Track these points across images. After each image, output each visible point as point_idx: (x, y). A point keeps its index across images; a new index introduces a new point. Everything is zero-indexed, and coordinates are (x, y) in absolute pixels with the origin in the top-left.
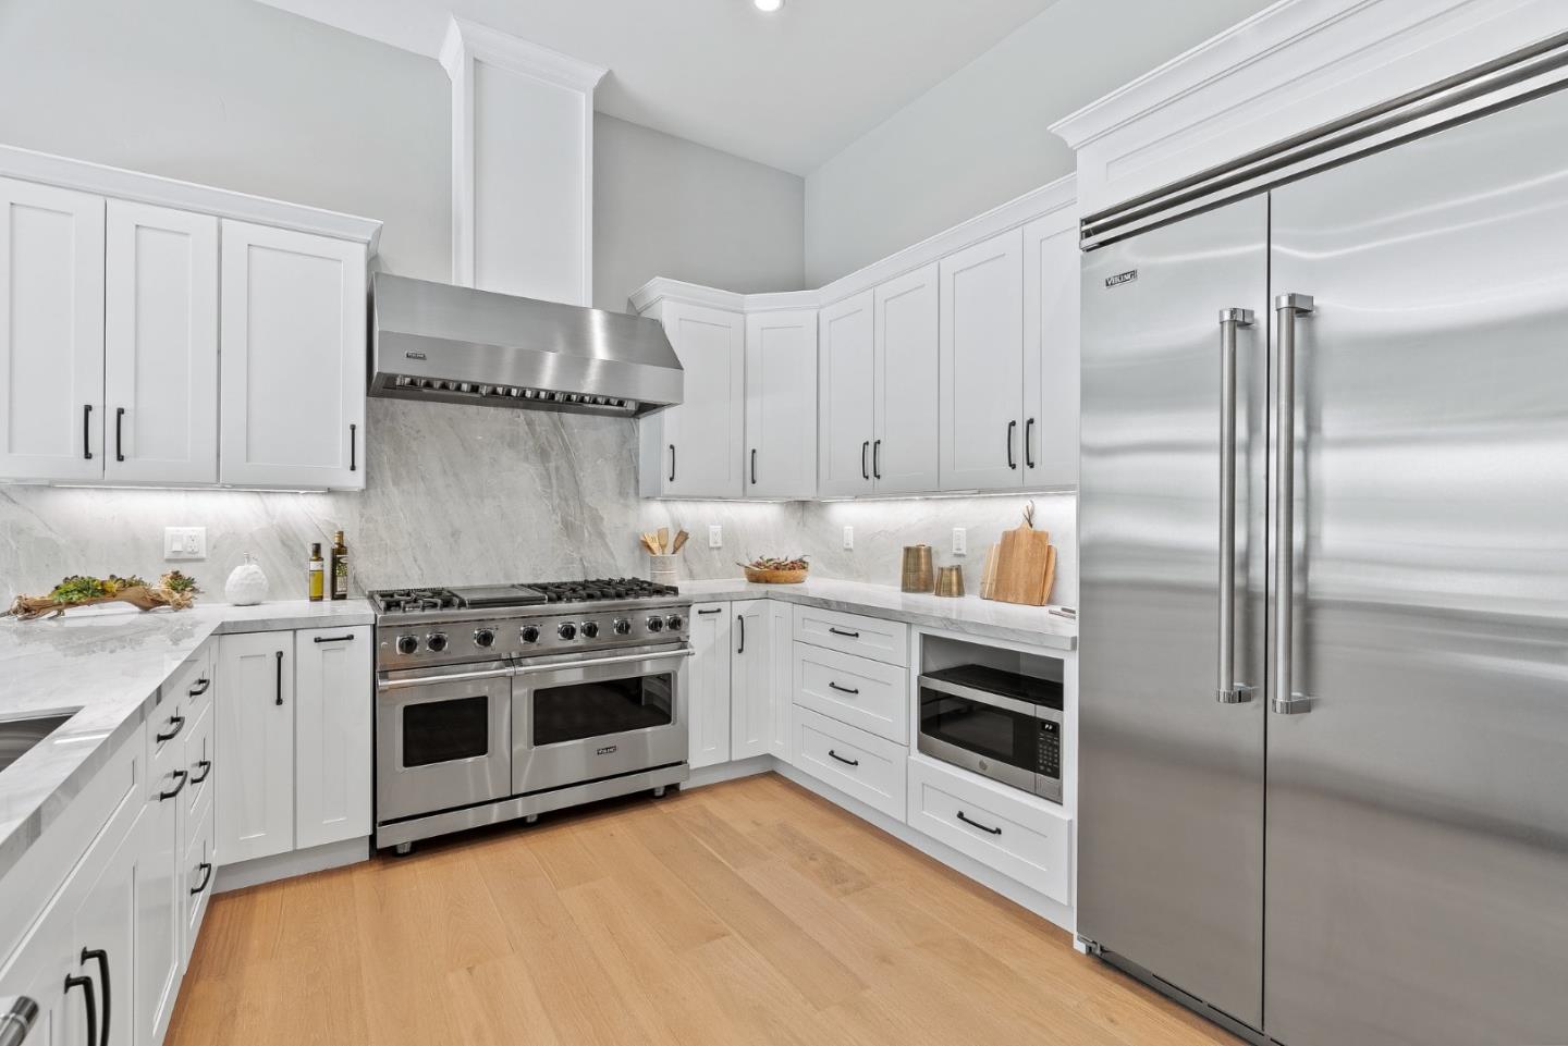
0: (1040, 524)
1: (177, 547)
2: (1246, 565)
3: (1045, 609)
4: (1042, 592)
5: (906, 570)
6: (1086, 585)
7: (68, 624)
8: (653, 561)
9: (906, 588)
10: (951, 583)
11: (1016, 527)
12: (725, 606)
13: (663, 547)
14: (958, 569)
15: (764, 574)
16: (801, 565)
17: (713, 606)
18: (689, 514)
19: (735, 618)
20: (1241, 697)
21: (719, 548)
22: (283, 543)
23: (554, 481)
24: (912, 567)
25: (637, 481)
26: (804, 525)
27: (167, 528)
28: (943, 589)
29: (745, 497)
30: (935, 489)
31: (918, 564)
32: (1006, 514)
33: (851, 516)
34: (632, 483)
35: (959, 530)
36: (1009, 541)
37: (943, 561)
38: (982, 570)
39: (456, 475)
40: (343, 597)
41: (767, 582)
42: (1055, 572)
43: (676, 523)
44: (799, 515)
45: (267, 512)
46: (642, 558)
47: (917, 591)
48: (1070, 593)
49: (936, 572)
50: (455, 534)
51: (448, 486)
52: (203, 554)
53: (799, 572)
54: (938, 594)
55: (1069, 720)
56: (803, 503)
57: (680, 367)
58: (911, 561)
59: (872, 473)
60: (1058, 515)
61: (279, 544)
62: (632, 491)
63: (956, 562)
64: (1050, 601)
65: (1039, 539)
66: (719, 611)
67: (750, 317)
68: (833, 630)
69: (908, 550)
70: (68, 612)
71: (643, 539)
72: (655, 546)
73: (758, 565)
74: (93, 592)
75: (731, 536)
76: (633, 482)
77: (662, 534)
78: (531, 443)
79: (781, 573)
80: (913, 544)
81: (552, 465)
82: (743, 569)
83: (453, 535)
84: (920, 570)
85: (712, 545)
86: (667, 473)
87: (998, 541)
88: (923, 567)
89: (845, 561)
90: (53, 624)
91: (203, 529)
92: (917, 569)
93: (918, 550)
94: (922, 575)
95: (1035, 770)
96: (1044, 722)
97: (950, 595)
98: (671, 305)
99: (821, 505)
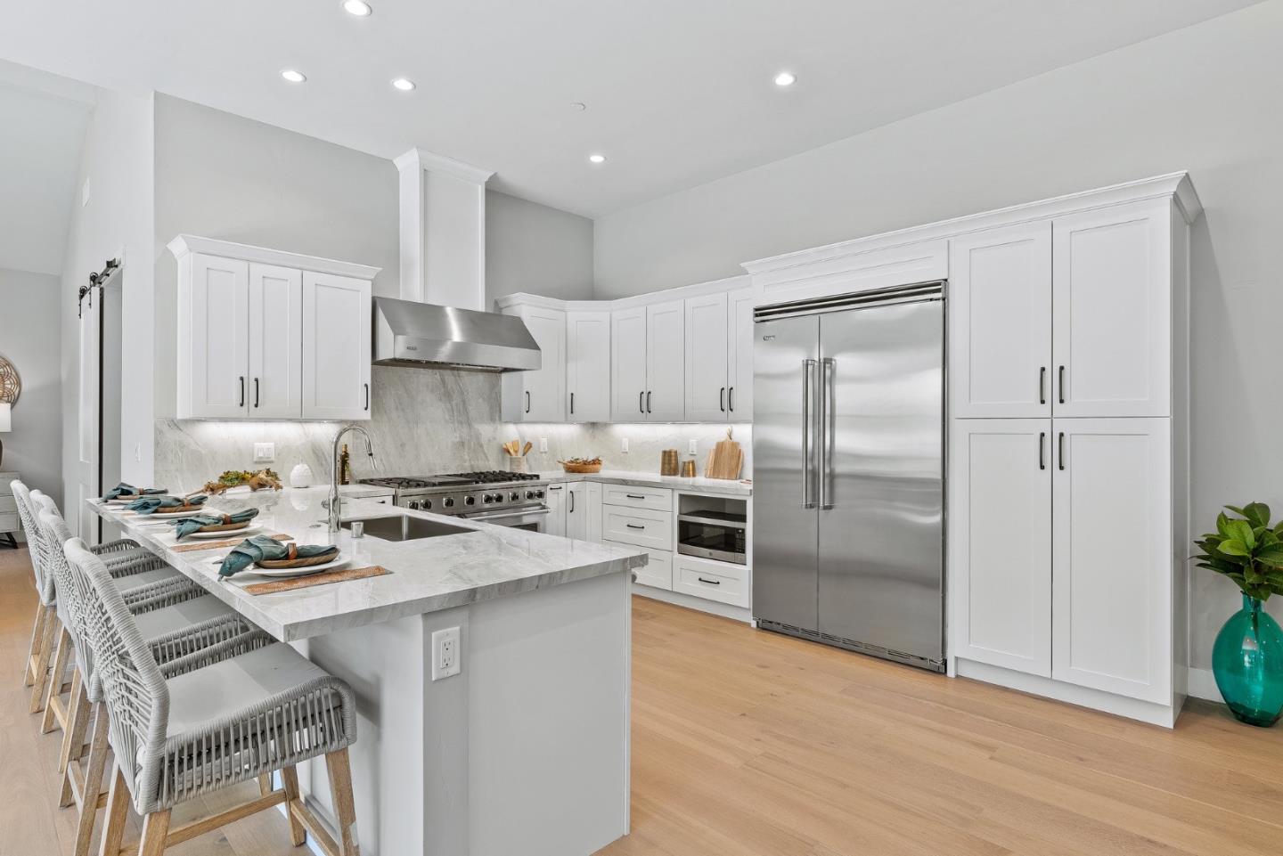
0: (735, 439)
1: (261, 455)
2: (812, 459)
3: (738, 482)
4: (735, 472)
5: (663, 464)
6: (756, 471)
7: (228, 497)
8: (512, 460)
9: (663, 473)
10: (690, 469)
11: (722, 440)
12: (563, 485)
13: (516, 452)
14: (693, 462)
15: (577, 468)
16: (596, 462)
17: (558, 486)
18: (530, 431)
19: (568, 492)
20: (811, 507)
21: (545, 452)
22: (314, 452)
23: (455, 414)
24: (667, 461)
25: (500, 412)
26: (594, 438)
27: (256, 444)
28: (685, 473)
29: (567, 422)
30: (682, 417)
31: (670, 460)
32: (717, 433)
33: (627, 433)
34: (496, 413)
35: (693, 441)
36: (720, 448)
37: (683, 458)
38: (705, 463)
39: (403, 410)
40: (347, 483)
41: (579, 472)
42: (743, 463)
43: (522, 438)
44: (591, 431)
45: (305, 434)
46: (503, 459)
47: (670, 475)
48: (749, 473)
49: (680, 464)
50: (402, 445)
51: (399, 417)
52: (273, 459)
53: (598, 466)
54: (682, 476)
55: (749, 527)
56: (593, 424)
57: (537, 348)
58: (667, 458)
59: (646, 409)
60: (744, 434)
61: (311, 453)
62: (497, 418)
63: (691, 459)
64: (740, 478)
65: (735, 446)
66: (560, 488)
67: (569, 314)
68: (628, 496)
69: (665, 452)
70: (229, 491)
71: (505, 447)
72: (512, 451)
73: (572, 462)
74: (241, 479)
75: (553, 445)
76: (498, 413)
77: (515, 443)
78: (443, 390)
79: (587, 467)
80: (668, 449)
81: (454, 403)
82: (561, 466)
83: (401, 445)
84: (671, 463)
85: (542, 450)
86: (525, 408)
87: (714, 447)
88: (673, 462)
89: (622, 458)
90: (220, 497)
91: (272, 444)
92: (670, 463)
93: (670, 452)
94: (672, 466)
95: (734, 551)
96: (738, 529)
97: (688, 475)
98: (528, 308)
99: (606, 425)
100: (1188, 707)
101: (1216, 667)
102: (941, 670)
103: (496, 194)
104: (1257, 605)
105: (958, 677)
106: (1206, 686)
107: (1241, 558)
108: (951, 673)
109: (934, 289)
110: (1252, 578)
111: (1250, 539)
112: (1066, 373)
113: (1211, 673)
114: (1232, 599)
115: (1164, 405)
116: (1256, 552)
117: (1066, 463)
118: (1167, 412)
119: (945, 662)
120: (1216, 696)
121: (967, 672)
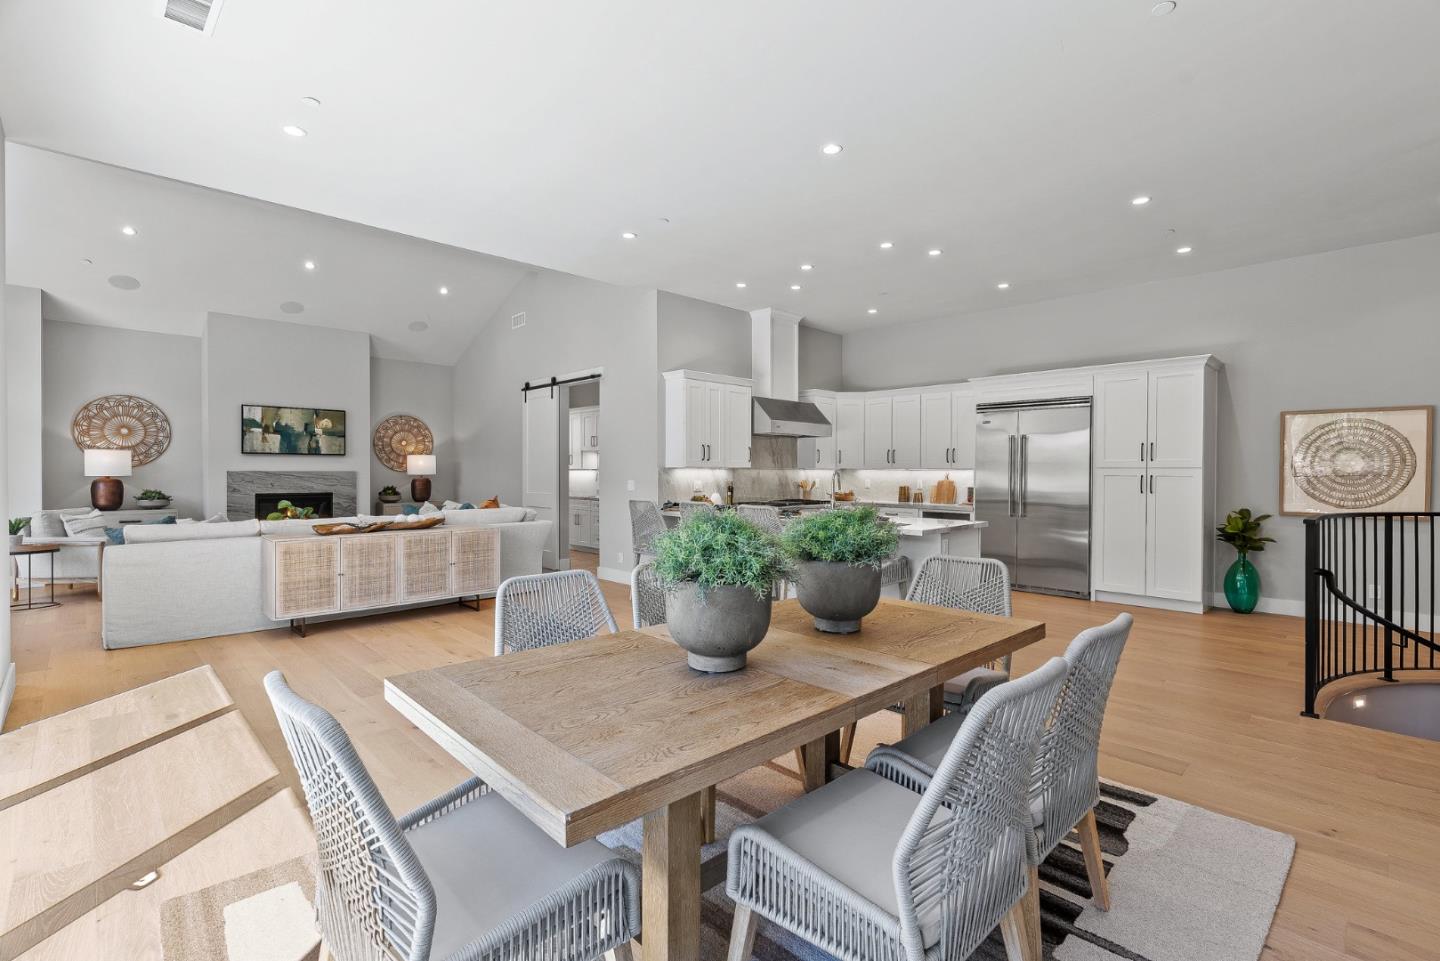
0: (951, 478)
4: (952, 499)
5: (900, 494)
10: (919, 497)
11: (943, 480)
14: (921, 494)
15: (841, 498)
21: (818, 488)
28: (916, 500)
31: (903, 492)
32: (940, 476)
33: (867, 476)
34: (794, 463)
35: (922, 481)
36: (940, 485)
37: (914, 491)
41: (843, 500)
42: (956, 494)
47: (904, 501)
49: (912, 495)
53: (852, 496)
54: (913, 502)
57: (826, 423)
58: (901, 491)
59: (891, 459)
60: (961, 477)
62: (795, 466)
63: (918, 492)
64: (955, 503)
65: (952, 483)
67: (839, 400)
69: (901, 488)
71: (798, 484)
75: (822, 483)
76: (796, 463)
77: (805, 482)
79: (848, 497)
80: (903, 486)
84: (905, 494)
86: (815, 460)
87: (936, 485)
89: (870, 491)
93: (905, 488)
94: (906, 497)
97: (918, 501)
98: (820, 399)
99: (853, 470)
100: (1211, 610)
101: (1226, 592)
102: (1087, 597)
103: (805, 328)
104: (1244, 557)
105: (1096, 601)
106: (1221, 600)
107: (1236, 534)
108: (1093, 599)
109: (1088, 400)
110: (1239, 543)
111: (1240, 525)
112: (1154, 447)
113: (1223, 595)
114: (1232, 555)
115: (1199, 462)
116: (1243, 531)
117: (1153, 490)
118: (1201, 465)
119: (1090, 593)
120: (1227, 605)
121: (1102, 598)
